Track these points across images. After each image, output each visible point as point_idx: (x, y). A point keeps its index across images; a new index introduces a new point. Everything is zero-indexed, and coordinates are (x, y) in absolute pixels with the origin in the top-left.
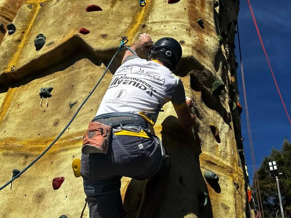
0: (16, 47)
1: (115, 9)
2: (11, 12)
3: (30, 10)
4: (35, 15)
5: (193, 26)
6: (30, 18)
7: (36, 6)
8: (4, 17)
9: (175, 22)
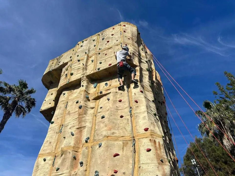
0: (85, 174)
1: (124, 153)
2: (77, 147)
3: (87, 151)
4: (90, 154)
5: (159, 164)
6: (88, 155)
7: (89, 148)
8: (74, 151)
9: (152, 163)
